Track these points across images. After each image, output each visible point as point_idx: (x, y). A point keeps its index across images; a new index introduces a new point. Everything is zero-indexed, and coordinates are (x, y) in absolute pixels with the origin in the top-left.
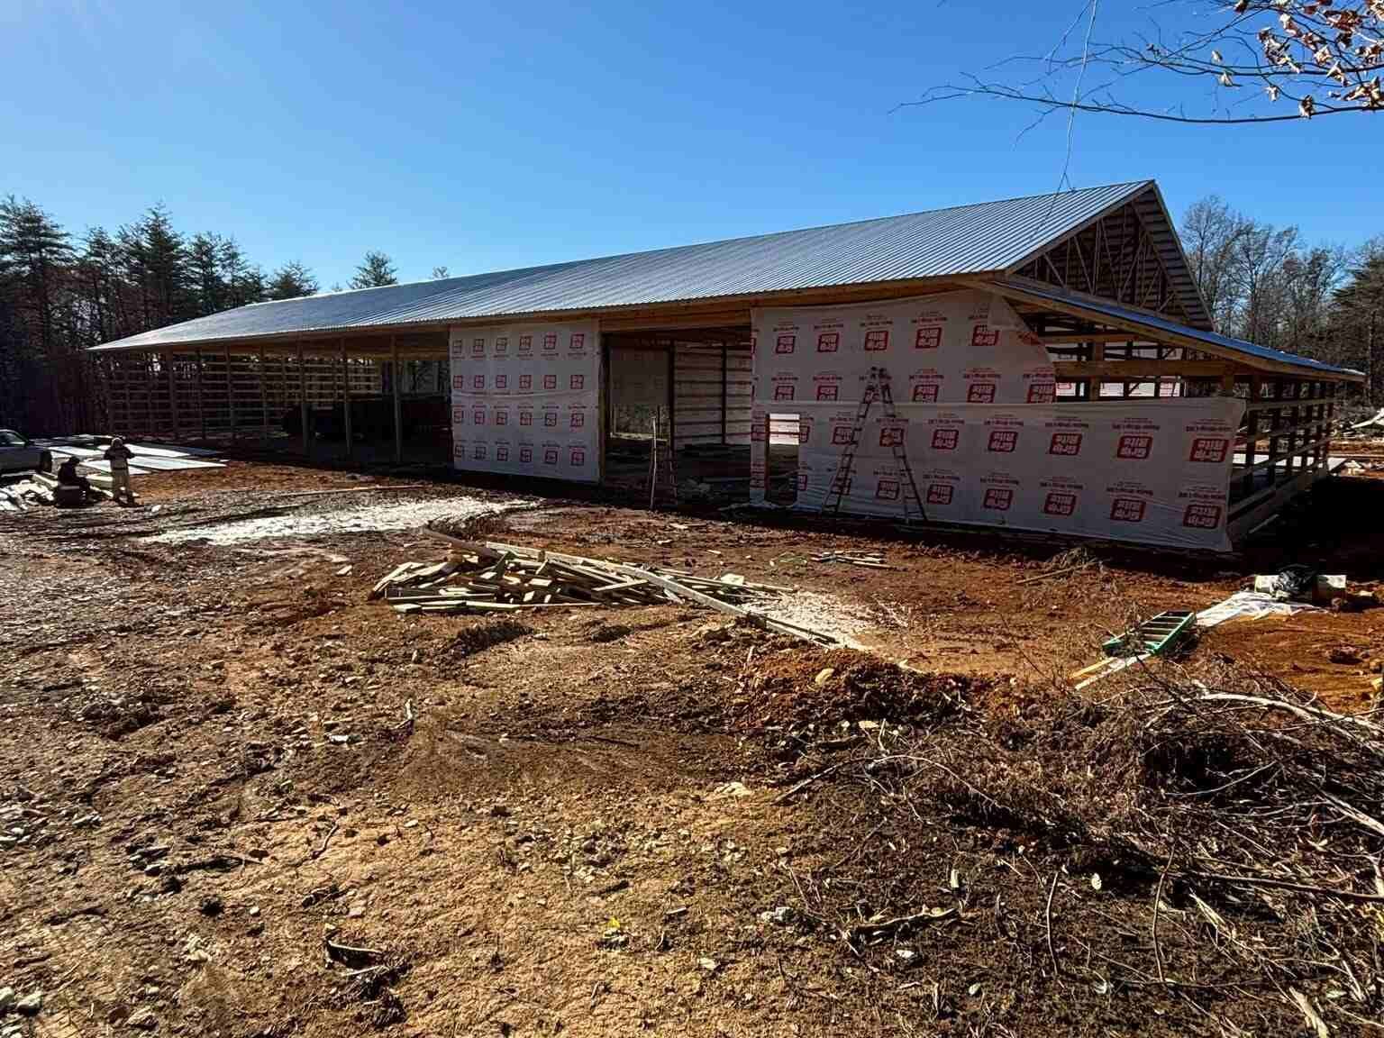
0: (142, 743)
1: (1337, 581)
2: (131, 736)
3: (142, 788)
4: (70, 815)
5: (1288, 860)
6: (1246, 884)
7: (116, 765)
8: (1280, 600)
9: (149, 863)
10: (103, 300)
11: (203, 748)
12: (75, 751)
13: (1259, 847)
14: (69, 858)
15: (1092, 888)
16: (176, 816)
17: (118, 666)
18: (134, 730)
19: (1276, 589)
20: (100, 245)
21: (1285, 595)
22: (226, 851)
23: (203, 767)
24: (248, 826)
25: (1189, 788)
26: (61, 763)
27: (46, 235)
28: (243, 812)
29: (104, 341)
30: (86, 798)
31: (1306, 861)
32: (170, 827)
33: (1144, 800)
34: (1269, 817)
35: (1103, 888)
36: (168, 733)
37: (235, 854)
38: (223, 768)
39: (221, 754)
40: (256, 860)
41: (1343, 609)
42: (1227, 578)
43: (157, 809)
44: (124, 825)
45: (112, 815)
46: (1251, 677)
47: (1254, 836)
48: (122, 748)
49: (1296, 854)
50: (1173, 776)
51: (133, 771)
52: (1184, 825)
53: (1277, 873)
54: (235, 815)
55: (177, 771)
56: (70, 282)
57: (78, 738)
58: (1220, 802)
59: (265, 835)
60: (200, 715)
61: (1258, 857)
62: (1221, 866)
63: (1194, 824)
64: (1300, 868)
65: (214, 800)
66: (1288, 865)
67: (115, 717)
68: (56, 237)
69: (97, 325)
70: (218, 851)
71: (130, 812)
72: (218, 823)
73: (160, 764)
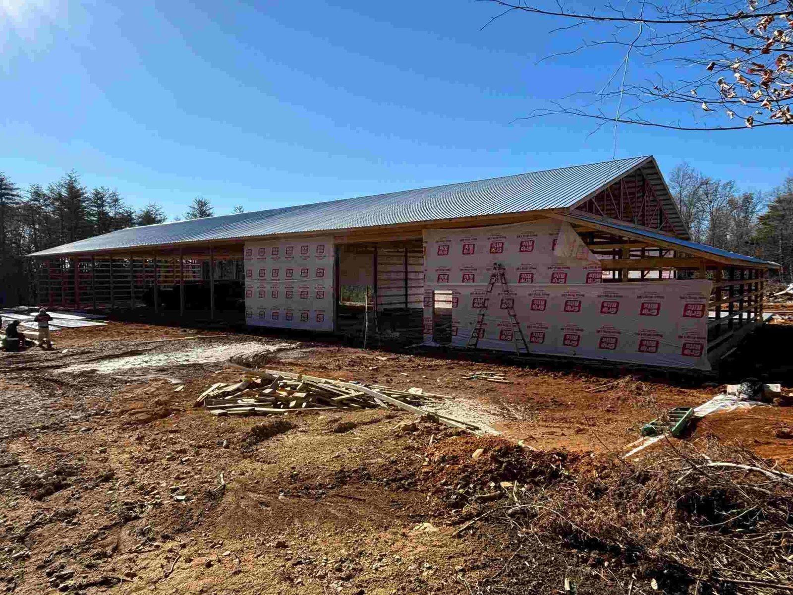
0: (57, 502)
1: (776, 388)
2: (49, 498)
3: (56, 532)
4: (10, 551)
5: (771, 569)
6: (747, 585)
7: (40, 517)
8: (743, 400)
9: (61, 582)
10: (37, 227)
11: (95, 505)
12: (14, 508)
13: (752, 560)
14: (10, 581)
15: (652, 588)
16: (79, 551)
17: (42, 452)
18: (51, 493)
19: (740, 393)
20: (37, 195)
21: (745, 396)
22: (110, 573)
23: (95, 518)
24: (124, 556)
25: (705, 523)
26: (5, 516)
27: (5, 189)
28: (122, 547)
29: (36, 251)
30: (21, 539)
31: (782, 569)
32: (75, 558)
33: (679, 530)
34: (756, 541)
35: (659, 588)
36: (73, 495)
37: (116, 575)
38: (107, 518)
39: (107, 509)
40: (129, 579)
41: (781, 404)
42: (710, 386)
43: (67, 546)
44: (45, 557)
45: (36, 551)
46: (736, 451)
47: (748, 553)
48: (44, 506)
49: (775, 564)
50: (695, 515)
51: (51, 521)
52: (704, 546)
53: (765, 578)
54: (116, 549)
55: (79, 520)
56: (18, 216)
57: (16, 499)
58: (725, 531)
59: (134, 562)
60: (93, 483)
61: (752, 567)
62: (730, 573)
63: (710, 546)
64: (779, 574)
65: (103, 539)
66: (771, 572)
67: (40, 485)
68: (11, 190)
69: (34, 241)
70: (105, 573)
71: (49, 548)
72: (105, 555)
73: (69, 516)
